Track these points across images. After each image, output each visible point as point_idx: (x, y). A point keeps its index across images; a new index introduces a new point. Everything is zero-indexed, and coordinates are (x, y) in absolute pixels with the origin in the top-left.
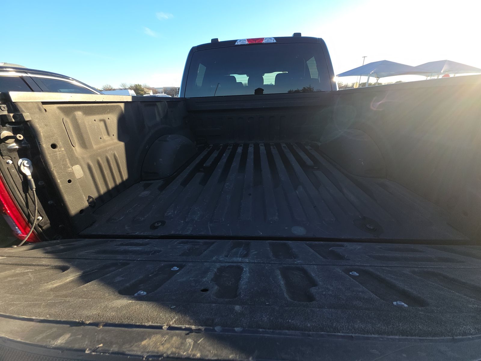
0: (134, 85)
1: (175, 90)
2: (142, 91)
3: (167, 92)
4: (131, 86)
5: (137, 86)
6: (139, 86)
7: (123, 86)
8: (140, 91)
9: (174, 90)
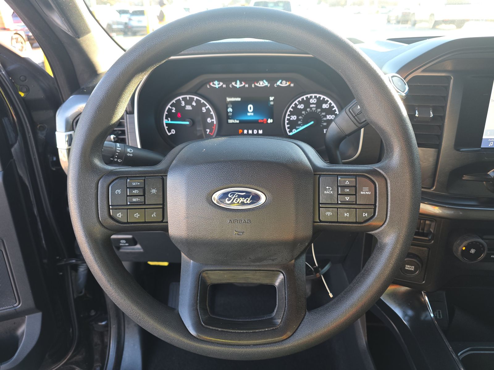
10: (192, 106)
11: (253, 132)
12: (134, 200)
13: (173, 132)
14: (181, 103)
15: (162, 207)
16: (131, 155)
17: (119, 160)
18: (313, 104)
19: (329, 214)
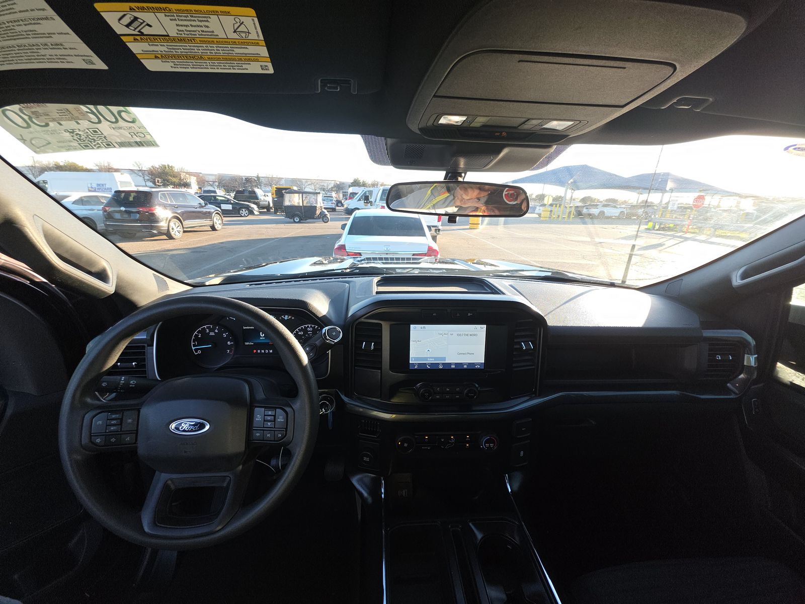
0: (159, 166)
1: (238, 180)
2: (174, 177)
3: (224, 182)
4: (153, 167)
5: (165, 168)
6: (168, 167)
7: (137, 164)
8: (170, 177)
9: (236, 181)
10: (215, 333)
11: (265, 351)
12: (112, 428)
13: (199, 352)
14: (206, 331)
15: (135, 432)
16: (133, 386)
17: (122, 391)
18: (310, 331)
19: (258, 434)
